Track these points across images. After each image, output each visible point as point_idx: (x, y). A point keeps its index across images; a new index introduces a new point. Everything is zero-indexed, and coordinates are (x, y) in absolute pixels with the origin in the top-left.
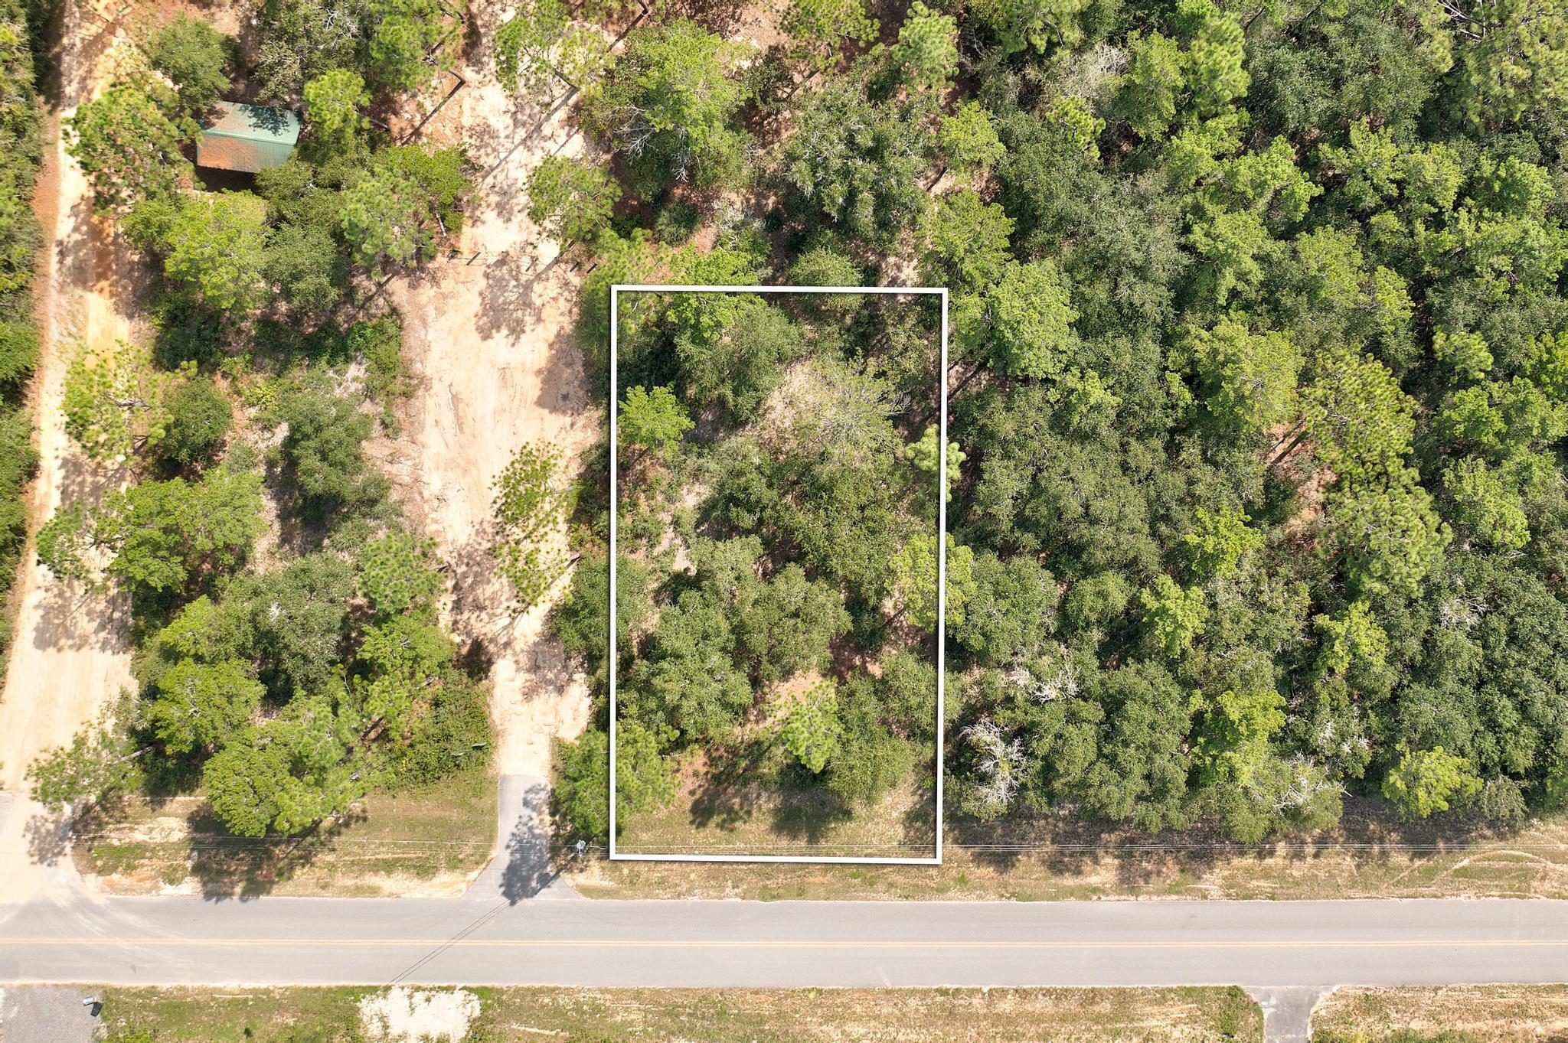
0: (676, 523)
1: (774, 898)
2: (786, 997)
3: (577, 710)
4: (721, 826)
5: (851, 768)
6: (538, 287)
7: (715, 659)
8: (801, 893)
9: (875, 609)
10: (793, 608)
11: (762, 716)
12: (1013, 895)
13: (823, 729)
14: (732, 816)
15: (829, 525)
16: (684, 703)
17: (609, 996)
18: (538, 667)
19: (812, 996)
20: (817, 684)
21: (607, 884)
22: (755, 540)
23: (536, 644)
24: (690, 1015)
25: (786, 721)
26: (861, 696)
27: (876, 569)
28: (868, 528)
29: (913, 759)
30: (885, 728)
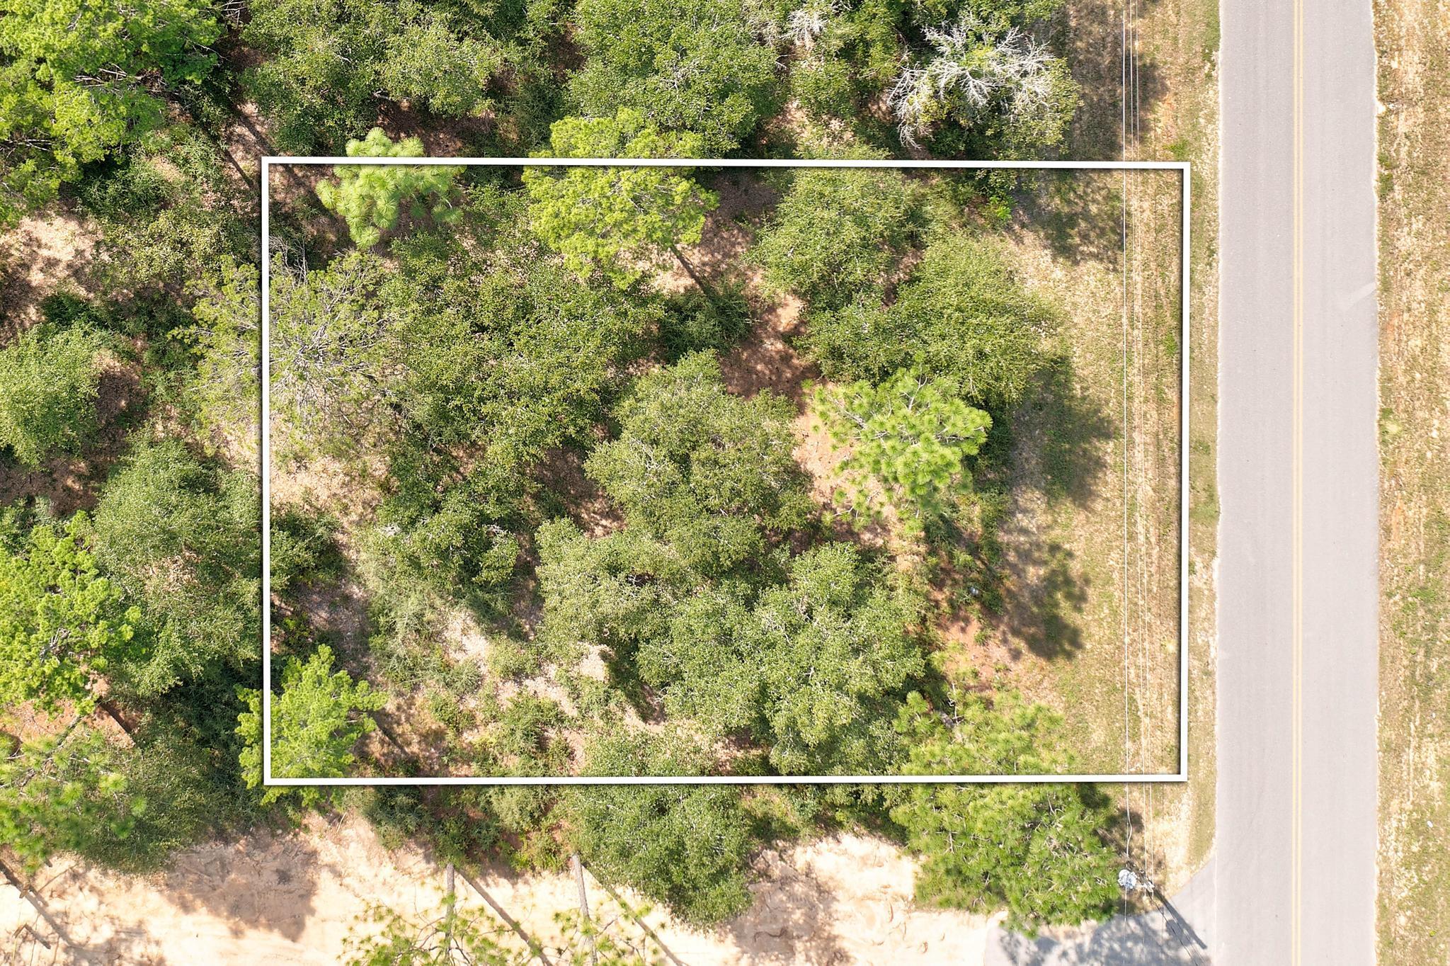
0: (518, 674)
1: (1212, 497)
2: (1396, 476)
3: (864, 860)
4: (1078, 600)
5: (981, 355)
6: (79, 933)
7: (768, 616)
8: (1203, 447)
9: (673, 306)
10: (670, 468)
11: (879, 524)
12: (1207, 57)
13: (908, 411)
14: (1060, 581)
15: (511, 395)
16: (855, 685)
17: (1395, 804)
18: (784, 933)
19: (1393, 428)
20: (818, 421)
21: (1185, 805)
22: (547, 532)
23: (740, 938)
24: (1428, 654)
25: (888, 482)
26: (841, 335)
27: (597, 305)
28: (517, 319)
29: (960, 238)
30: (904, 292)
